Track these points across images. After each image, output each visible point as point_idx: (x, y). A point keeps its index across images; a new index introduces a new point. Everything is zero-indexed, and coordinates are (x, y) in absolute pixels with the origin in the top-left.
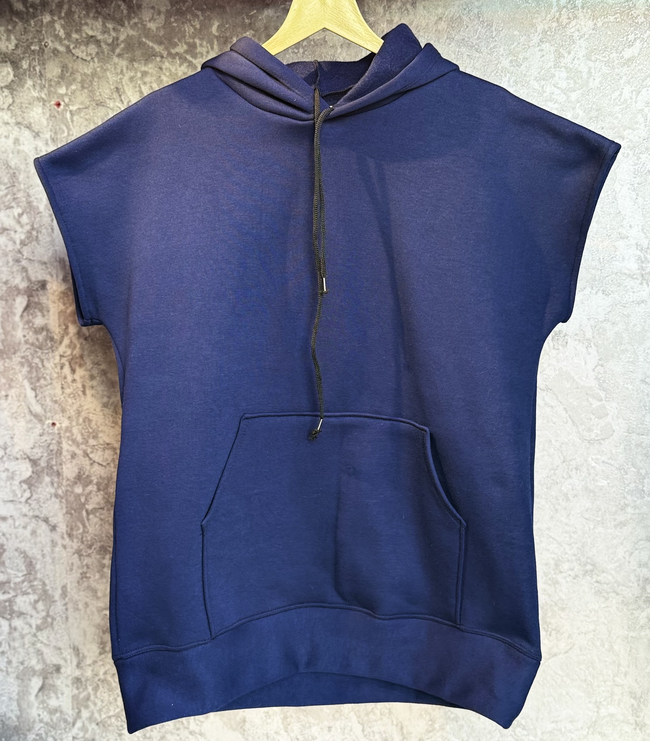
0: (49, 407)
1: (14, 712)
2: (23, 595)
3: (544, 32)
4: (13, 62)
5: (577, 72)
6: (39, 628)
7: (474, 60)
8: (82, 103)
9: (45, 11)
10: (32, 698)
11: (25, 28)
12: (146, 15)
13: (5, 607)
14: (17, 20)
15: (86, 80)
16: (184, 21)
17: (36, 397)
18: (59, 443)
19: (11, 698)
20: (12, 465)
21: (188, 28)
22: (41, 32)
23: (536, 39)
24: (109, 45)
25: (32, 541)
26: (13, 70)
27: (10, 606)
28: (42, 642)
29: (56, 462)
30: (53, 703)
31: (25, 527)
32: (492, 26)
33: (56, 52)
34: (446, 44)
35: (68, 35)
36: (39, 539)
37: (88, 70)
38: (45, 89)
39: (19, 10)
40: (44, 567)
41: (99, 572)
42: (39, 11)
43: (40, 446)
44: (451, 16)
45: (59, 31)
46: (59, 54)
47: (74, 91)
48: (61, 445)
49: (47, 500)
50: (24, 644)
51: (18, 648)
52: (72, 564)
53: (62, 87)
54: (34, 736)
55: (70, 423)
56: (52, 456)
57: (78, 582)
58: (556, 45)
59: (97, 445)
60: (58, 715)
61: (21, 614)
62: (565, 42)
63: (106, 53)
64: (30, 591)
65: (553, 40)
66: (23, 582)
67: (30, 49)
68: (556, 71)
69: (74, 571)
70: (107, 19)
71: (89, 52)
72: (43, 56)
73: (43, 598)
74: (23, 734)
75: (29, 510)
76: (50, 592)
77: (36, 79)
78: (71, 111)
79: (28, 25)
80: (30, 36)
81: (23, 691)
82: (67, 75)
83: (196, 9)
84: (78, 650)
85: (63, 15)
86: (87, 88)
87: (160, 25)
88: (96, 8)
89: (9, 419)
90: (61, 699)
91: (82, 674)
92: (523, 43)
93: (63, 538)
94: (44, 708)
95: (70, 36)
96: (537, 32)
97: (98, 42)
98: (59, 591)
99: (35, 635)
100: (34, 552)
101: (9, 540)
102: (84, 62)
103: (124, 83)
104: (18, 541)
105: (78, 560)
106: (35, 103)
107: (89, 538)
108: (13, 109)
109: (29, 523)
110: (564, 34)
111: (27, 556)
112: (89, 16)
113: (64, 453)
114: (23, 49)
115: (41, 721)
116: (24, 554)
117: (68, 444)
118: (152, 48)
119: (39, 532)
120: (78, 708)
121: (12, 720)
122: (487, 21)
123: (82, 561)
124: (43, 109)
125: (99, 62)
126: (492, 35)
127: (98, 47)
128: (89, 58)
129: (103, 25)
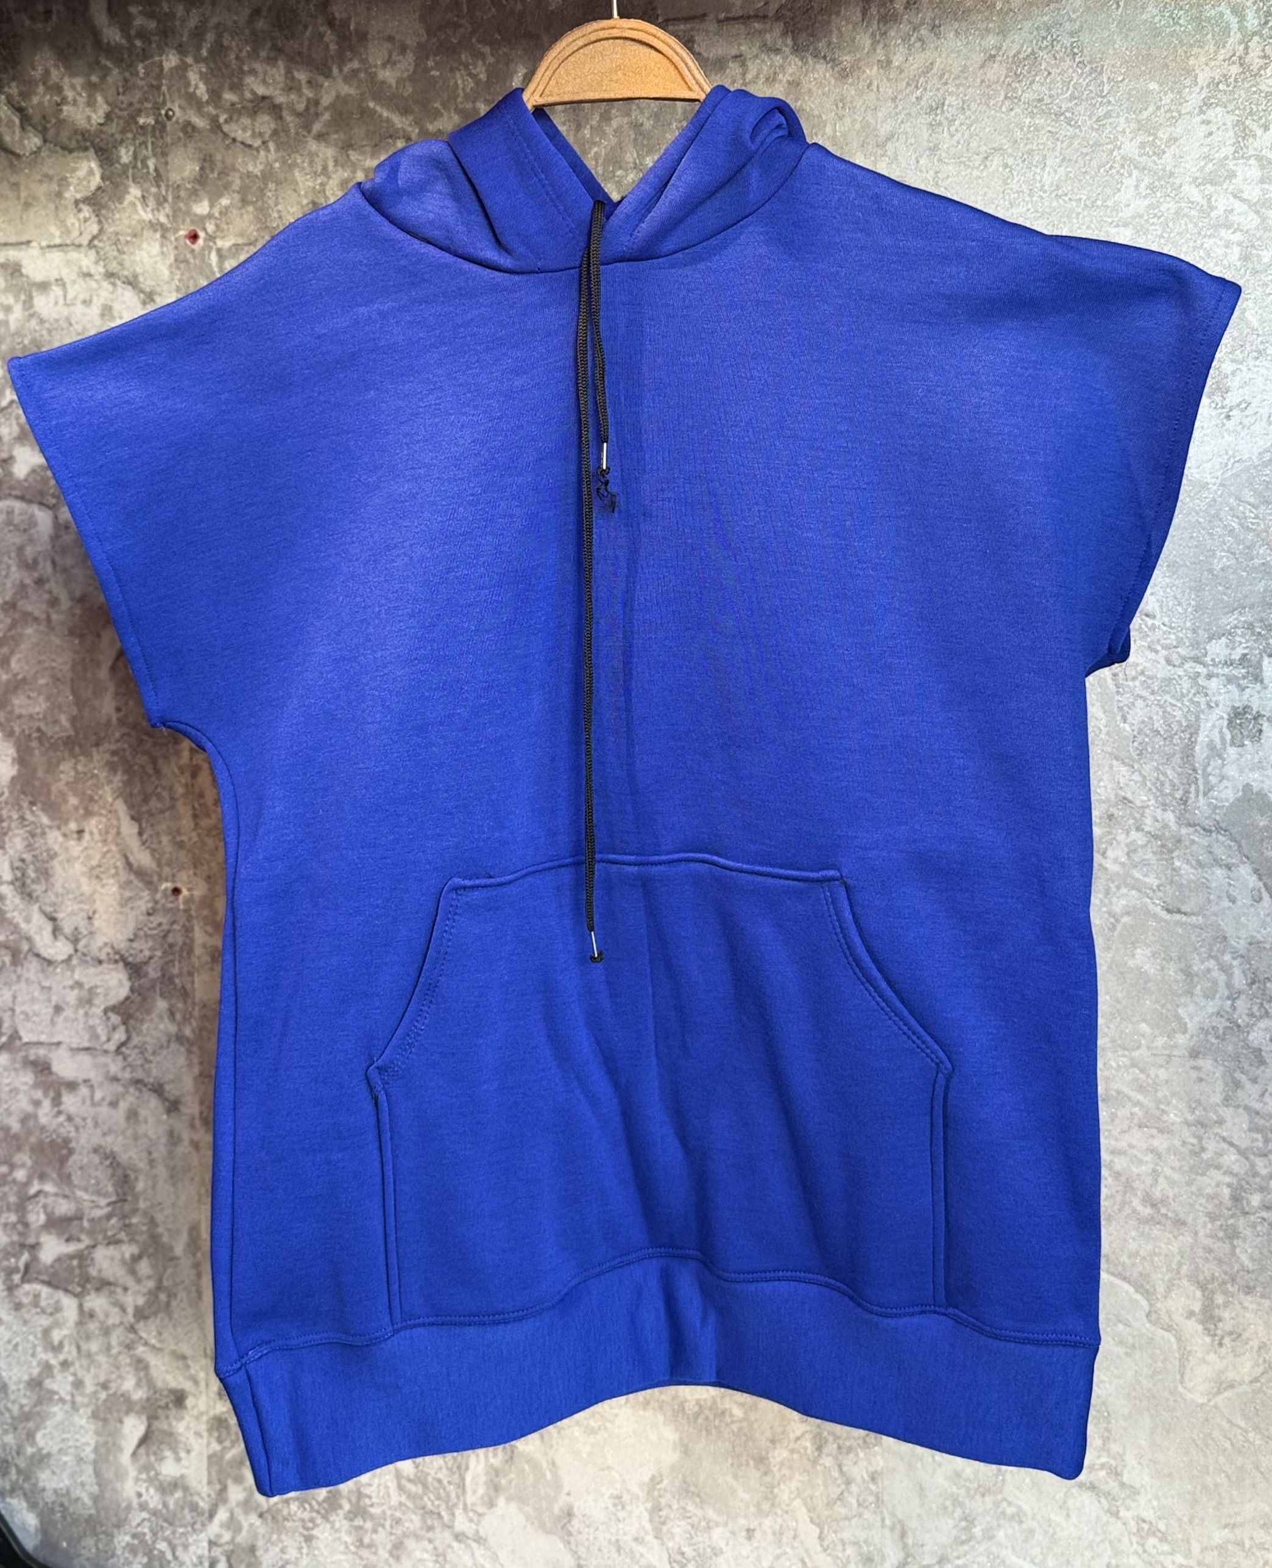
0: (167, 856)
1: (87, 1487)
2: (109, 1244)
3: (1214, 84)
4: (101, 149)
6: (141, 1314)
7: (1063, 142)
8: (242, 234)
9: (166, 45)
10: (125, 1458)
11: (126, 81)
12: (376, 54)
13: (71, 1269)
14: (109, 64)
16: (455, 65)
17: (140, 834)
18: (188, 930)
19: (82, 1459)
20: (88, 975)
21: (464, 81)
22: (158, 88)
23: (1194, 99)
24: (298, 115)
25: (129, 1133)
26: (101, 166)
27: (80, 1266)
28: (146, 1344)
29: (180, 969)
30: (169, 1469)
31: (114, 1104)
32: (1101, 73)
33: (189, 129)
34: (1004, 109)
35: (215, 95)
36: (142, 1129)
37: (256, 166)
38: (166, 205)
39: (113, 43)
40: (154, 1188)
42: (154, 46)
43: (146, 936)
44: (1014, 52)
45: (196, 87)
46: (196, 134)
47: (227, 208)
48: (191, 935)
49: (161, 1047)
50: (109, 1348)
51: (97, 1354)
53: (201, 201)
54: (127, 1538)
55: (210, 889)
56: (171, 957)
58: (1237, 112)
60: (178, 1494)
61: (103, 1285)
62: (1257, 105)
63: (293, 131)
64: (122, 1235)
65: (1230, 101)
66: (109, 1217)
67: (137, 123)
68: (1236, 165)
70: (297, 63)
71: (257, 130)
72: (162, 137)
73: (151, 1250)
74: (104, 1533)
75: (124, 1068)
76: (165, 1239)
77: (146, 185)
78: (219, 251)
79: (131, 74)
80: (138, 95)
81: (106, 1443)
82: (211, 176)
83: (479, 42)
85: (204, 53)
86: (253, 203)
87: (406, 75)
88: (273, 38)
89: (84, 880)
90: (184, 1462)
92: (1167, 107)
93: (192, 1126)
94: (150, 1480)
95: (220, 97)
96: (1196, 83)
97: (276, 110)
98: (184, 1237)
99: (132, 1329)
100: (131, 1155)
101: (81, 1130)
102: (246, 150)
103: (329, 194)
104: (99, 1132)
106: (145, 232)
108: (101, 245)
109: (123, 1095)
110: (1254, 89)
111: (119, 1164)
112: (259, 56)
113: (198, 951)
114: (121, 122)
115: (143, 1507)
116: (111, 1159)
117: (206, 932)
118: (388, 120)
119: (143, 1112)
120: (220, 1481)
121: (84, 1504)
122: (1090, 62)
124: (162, 246)
125: (278, 149)
126: (1102, 91)
127: (276, 119)
128: (257, 143)
129: (286, 74)
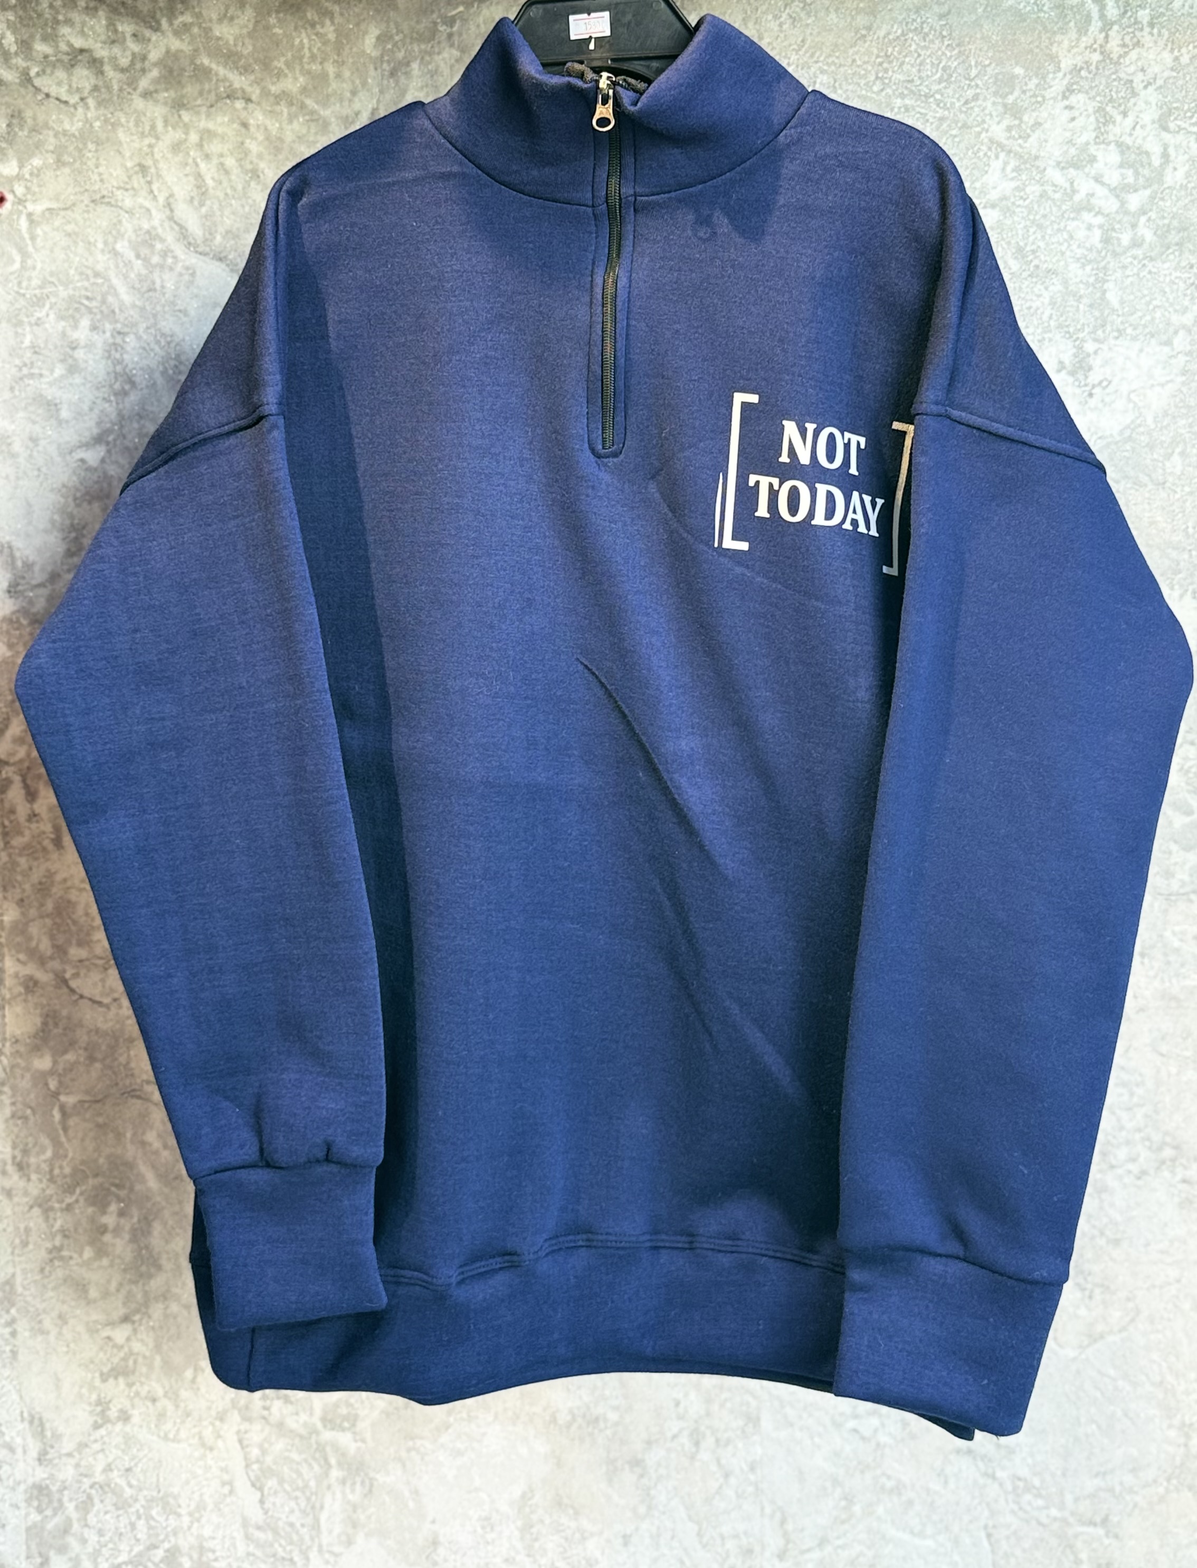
3: (1076, 70)
5: (1140, 154)
8: (57, 197)
12: (212, 9)
15: (66, 147)
16: (300, 23)
21: (310, 40)
23: (1058, 84)
24: (122, 70)
32: (968, 57)
35: (25, 46)
37: (72, 124)
41: (92, 1243)
44: (883, 32)
45: (3, 37)
46: (2, 88)
47: (39, 169)
52: (27, 1230)
53: (8, 160)
55: (23, 914)
57: (42, 1270)
58: (1097, 99)
59: (87, 959)
62: (1117, 92)
63: (116, 87)
65: (1091, 88)
68: (1097, 149)
69: (31, 1247)
70: (120, 14)
71: (74, 86)
78: (30, 215)
82: (20, 133)
84: (42, 1424)
86: (70, 164)
87: (245, 31)
91: (52, 1477)
92: (1031, 92)
95: (30, 49)
96: (1059, 69)
97: (96, 64)
102: (62, 106)
103: (158, 156)
105: (40, 1220)
107: (67, 1170)
110: (1114, 77)
112: (76, 6)
113: (9, 981)
117: (18, 960)
118: (225, 79)
122: (957, 45)
123: (51, 1221)
125: (99, 106)
126: (969, 74)
127: (97, 74)
128: (73, 99)
129: (108, 27)
